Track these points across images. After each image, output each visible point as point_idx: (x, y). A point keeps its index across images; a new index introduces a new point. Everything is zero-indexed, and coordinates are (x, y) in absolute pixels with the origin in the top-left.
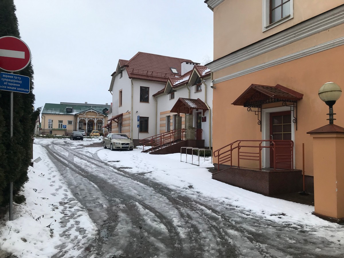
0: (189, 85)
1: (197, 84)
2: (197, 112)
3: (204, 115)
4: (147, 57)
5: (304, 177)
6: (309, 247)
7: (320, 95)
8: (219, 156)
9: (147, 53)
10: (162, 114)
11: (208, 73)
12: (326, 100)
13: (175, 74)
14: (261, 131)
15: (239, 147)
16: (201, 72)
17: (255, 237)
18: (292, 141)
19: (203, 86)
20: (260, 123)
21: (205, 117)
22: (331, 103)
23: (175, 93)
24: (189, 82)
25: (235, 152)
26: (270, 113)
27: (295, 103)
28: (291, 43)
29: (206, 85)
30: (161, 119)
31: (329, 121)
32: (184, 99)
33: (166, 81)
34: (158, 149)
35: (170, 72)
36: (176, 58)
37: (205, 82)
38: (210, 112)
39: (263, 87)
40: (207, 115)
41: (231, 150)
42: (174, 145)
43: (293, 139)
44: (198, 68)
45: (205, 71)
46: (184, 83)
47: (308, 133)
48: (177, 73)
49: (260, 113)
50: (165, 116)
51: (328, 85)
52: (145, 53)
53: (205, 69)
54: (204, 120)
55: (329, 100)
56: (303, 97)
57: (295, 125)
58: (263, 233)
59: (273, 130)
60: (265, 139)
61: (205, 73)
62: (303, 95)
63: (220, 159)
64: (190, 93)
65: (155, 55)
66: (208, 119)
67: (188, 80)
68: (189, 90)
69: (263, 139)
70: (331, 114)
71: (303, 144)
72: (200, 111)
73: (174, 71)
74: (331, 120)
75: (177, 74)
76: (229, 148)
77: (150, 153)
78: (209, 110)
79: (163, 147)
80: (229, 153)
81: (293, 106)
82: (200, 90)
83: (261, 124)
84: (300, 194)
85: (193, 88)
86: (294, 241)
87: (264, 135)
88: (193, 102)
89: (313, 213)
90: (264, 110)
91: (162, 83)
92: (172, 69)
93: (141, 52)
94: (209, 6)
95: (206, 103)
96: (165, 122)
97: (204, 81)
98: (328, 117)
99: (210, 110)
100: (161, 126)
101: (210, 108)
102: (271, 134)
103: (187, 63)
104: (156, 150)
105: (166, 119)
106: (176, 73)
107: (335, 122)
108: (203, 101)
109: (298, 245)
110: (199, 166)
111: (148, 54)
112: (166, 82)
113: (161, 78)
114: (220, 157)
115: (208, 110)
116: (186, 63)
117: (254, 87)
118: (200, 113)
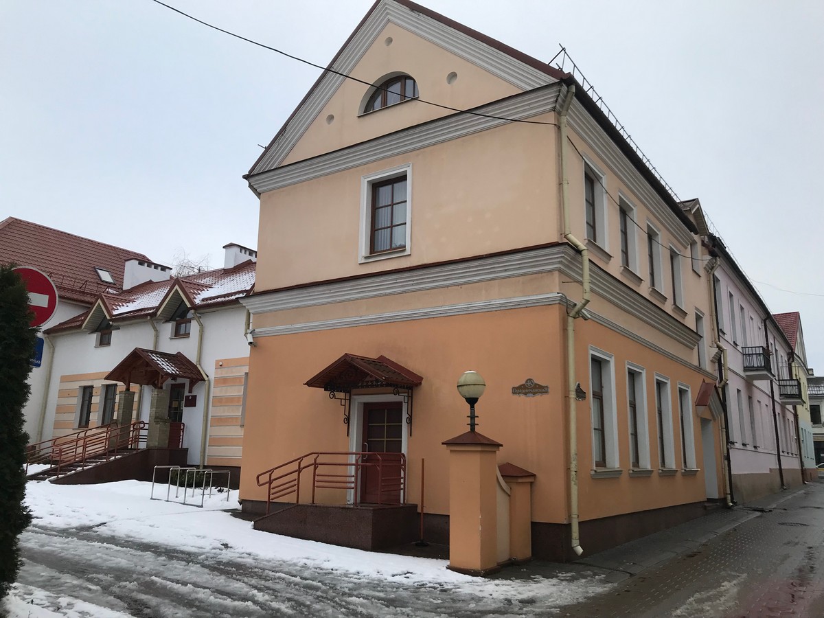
0: (158, 320)
1: (178, 319)
2: (173, 382)
3: (190, 391)
4: (33, 233)
5: (422, 516)
6: (459, 605)
7: (460, 388)
8: (270, 482)
9: (32, 224)
10: (64, 379)
11: (210, 302)
12: (468, 396)
13: (108, 285)
14: (348, 435)
15: (316, 465)
16: (192, 297)
17: (390, 602)
18: (404, 455)
19: (194, 327)
20: (348, 420)
21: (195, 397)
22: (472, 401)
23: (114, 333)
24: (159, 313)
25: (307, 475)
26: (365, 403)
27: (410, 391)
28: (406, 292)
29: (201, 325)
30: (63, 394)
31: (469, 426)
32: (147, 351)
33: (93, 300)
34: (73, 472)
35: (95, 277)
36: (109, 246)
37: (200, 317)
38: (207, 386)
39: (362, 359)
40: (200, 392)
41: (299, 470)
42: (116, 460)
43: (404, 450)
44: (184, 286)
45: (199, 294)
46: (147, 315)
47: (443, 444)
48: (111, 281)
49: (348, 401)
50: (76, 385)
51: (469, 375)
52: (28, 223)
53: (199, 289)
54: (192, 402)
55: (471, 397)
56: (423, 382)
57: (408, 427)
58: (395, 597)
59: (368, 434)
60: (354, 451)
61: (201, 299)
62: (422, 379)
63: (273, 489)
64: (157, 337)
65: (54, 230)
66: (200, 402)
67: (158, 308)
68: (156, 330)
69: (350, 451)
70: (473, 417)
71: (423, 460)
72: (180, 381)
73: (106, 276)
74: (473, 425)
75: (112, 286)
76: (295, 466)
77: (52, 482)
78: (207, 382)
79: (88, 466)
80: (295, 475)
81: (406, 395)
82: (183, 335)
83: (348, 422)
84: (417, 545)
85: (168, 329)
86: (440, 601)
87: (353, 443)
88: (169, 360)
89: (448, 568)
90: (355, 397)
91: (74, 304)
92: (99, 271)
93: (16, 220)
94: (250, 186)
95: (200, 365)
96: (76, 401)
97: (199, 315)
98: (469, 421)
99: (209, 380)
100: (60, 410)
101: (208, 376)
102: (364, 440)
103: (141, 263)
104: (69, 473)
105: (80, 394)
106: (110, 283)
107: (477, 429)
108: (193, 359)
109: (446, 604)
110: (202, 507)
111: (36, 225)
112: (92, 304)
113: (72, 290)
114: (272, 486)
115: (204, 380)
116: (137, 262)
117: (349, 360)
118: (183, 385)
